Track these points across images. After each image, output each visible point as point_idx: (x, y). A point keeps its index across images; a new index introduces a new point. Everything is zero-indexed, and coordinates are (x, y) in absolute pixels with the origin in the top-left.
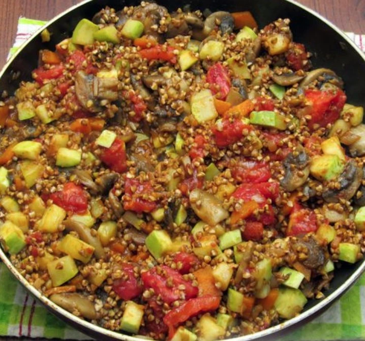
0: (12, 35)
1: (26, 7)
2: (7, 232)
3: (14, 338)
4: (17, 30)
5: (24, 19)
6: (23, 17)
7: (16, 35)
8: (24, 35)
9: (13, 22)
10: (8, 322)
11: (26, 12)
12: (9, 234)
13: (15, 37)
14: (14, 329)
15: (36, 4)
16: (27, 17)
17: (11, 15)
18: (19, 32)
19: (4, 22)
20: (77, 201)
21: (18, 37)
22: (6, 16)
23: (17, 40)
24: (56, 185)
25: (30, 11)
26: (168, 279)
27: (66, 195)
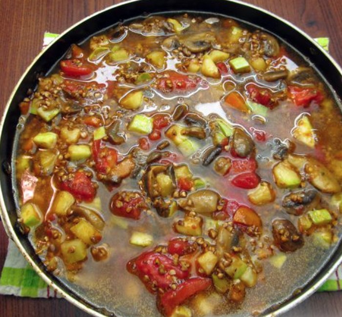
0: (40, 47)
1: (50, 24)
2: (27, 214)
3: (43, 299)
4: (43, 42)
5: (49, 33)
6: (47, 32)
9: (40, 37)
10: (37, 287)
11: (50, 28)
12: (29, 216)
13: (42, 48)
14: (43, 292)
15: (58, 22)
16: (50, 32)
17: (39, 31)
18: (44, 44)
19: (33, 36)
20: (84, 191)
22: (35, 32)
24: (67, 175)
25: (54, 27)
26: (160, 267)
27: (75, 185)
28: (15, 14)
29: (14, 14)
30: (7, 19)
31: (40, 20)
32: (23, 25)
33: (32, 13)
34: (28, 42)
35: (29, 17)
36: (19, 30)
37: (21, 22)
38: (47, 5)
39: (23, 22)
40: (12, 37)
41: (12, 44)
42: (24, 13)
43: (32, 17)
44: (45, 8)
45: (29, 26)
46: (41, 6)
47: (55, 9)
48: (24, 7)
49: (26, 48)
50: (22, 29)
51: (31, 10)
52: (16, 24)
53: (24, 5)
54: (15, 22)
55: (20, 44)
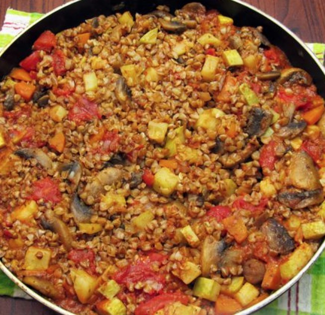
4: (4, 19)
6: (11, 8)
7: (3, 24)
8: (9, 24)
21: (5, 25)
23: (3, 28)
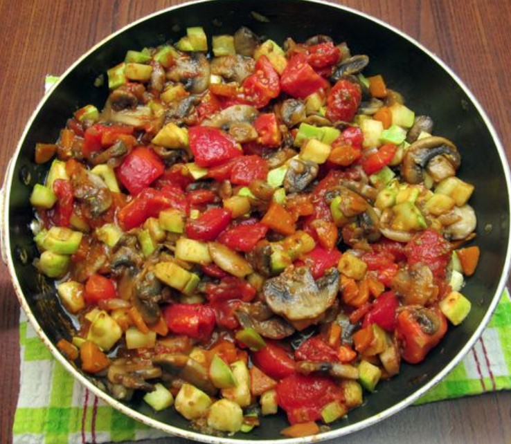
5: (51, 77)
6: (50, 75)
10: (67, 431)
14: (76, 437)
28: (18, 31)
29: (16, 31)
30: (6, 39)
31: (50, 43)
32: (26, 49)
33: (40, 33)
34: (30, 71)
35: (35, 39)
36: (20, 54)
37: (24, 44)
38: (63, 22)
39: (26, 45)
40: (10, 63)
41: (8, 73)
42: (29, 31)
43: (40, 38)
44: (59, 27)
45: (35, 50)
46: (54, 24)
47: (72, 28)
48: (31, 23)
49: (26, 80)
50: (25, 52)
51: (39, 28)
52: (17, 46)
53: (32, 20)
54: (16, 43)
55: (19, 74)
